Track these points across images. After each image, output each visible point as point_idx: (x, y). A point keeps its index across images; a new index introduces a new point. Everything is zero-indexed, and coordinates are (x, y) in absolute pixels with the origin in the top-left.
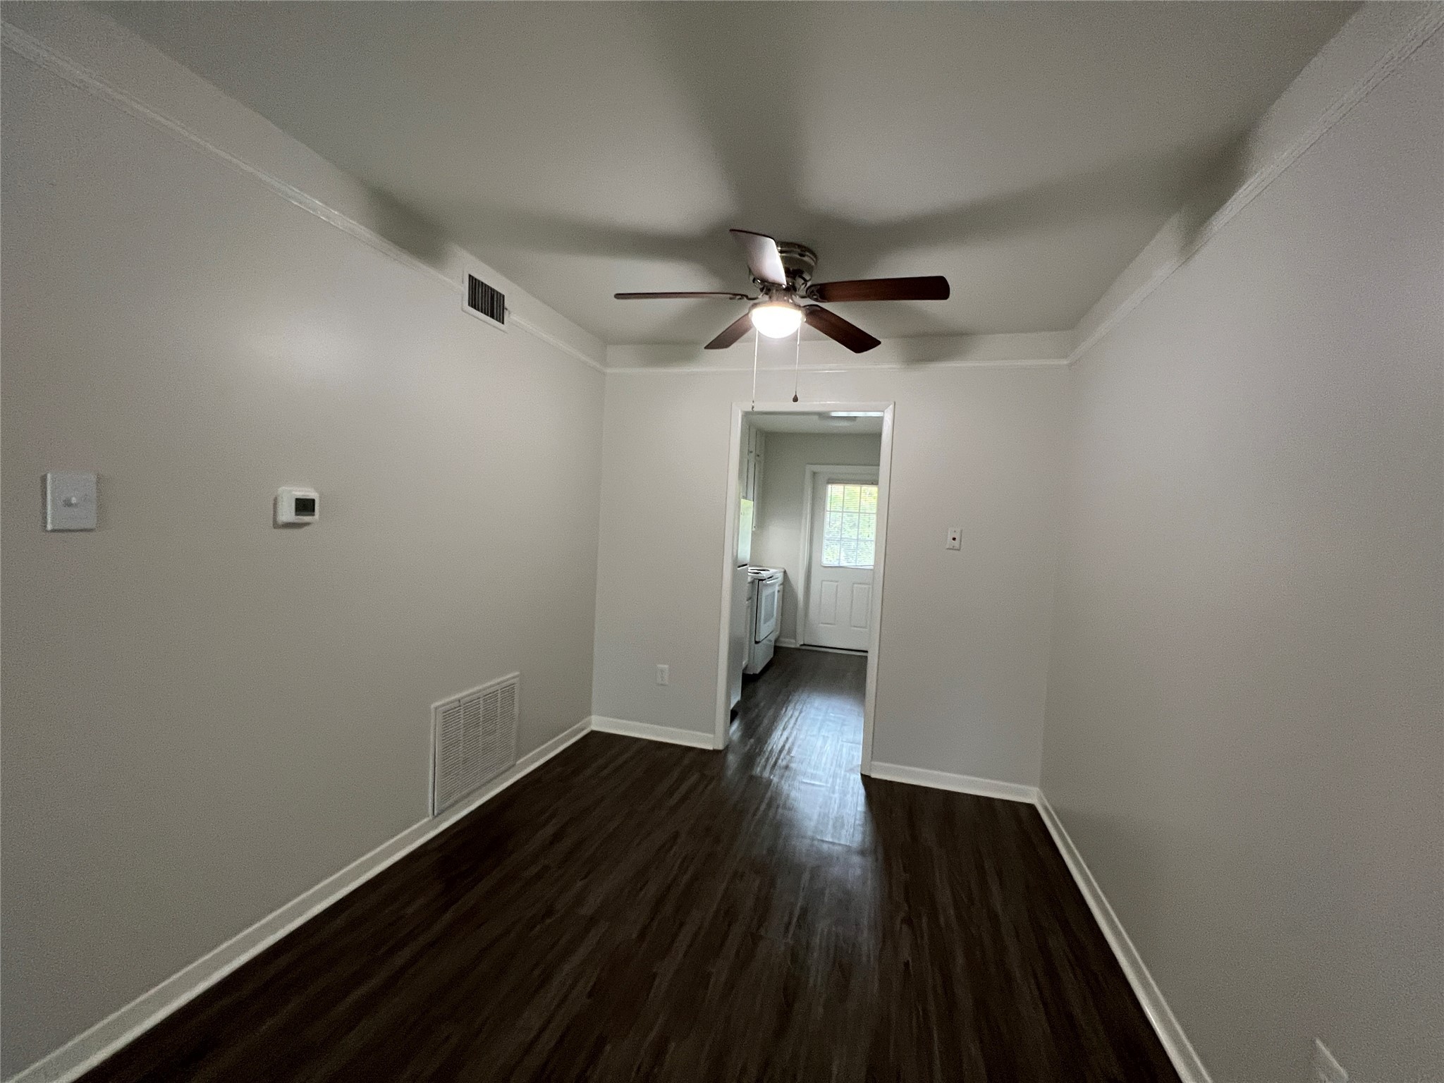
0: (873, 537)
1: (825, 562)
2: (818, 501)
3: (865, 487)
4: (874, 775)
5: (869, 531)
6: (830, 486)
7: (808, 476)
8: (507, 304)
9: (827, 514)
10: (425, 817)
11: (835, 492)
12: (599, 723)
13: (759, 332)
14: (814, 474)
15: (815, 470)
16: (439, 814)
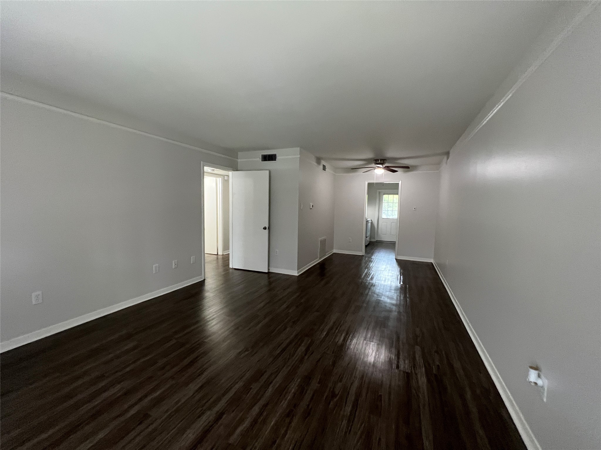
0: (397, 210)
1: (383, 217)
2: (380, 200)
3: (394, 195)
4: (398, 258)
5: (396, 208)
6: (384, 195)
7: (378, 193)
8: (326, 167)
9: (383, 204)
10: (317, 258)
11: (385, 197)
12: (335, 251)
13: (376, 174)
14: (380, 192)
15: (380, 191)
16: (320, 258)
